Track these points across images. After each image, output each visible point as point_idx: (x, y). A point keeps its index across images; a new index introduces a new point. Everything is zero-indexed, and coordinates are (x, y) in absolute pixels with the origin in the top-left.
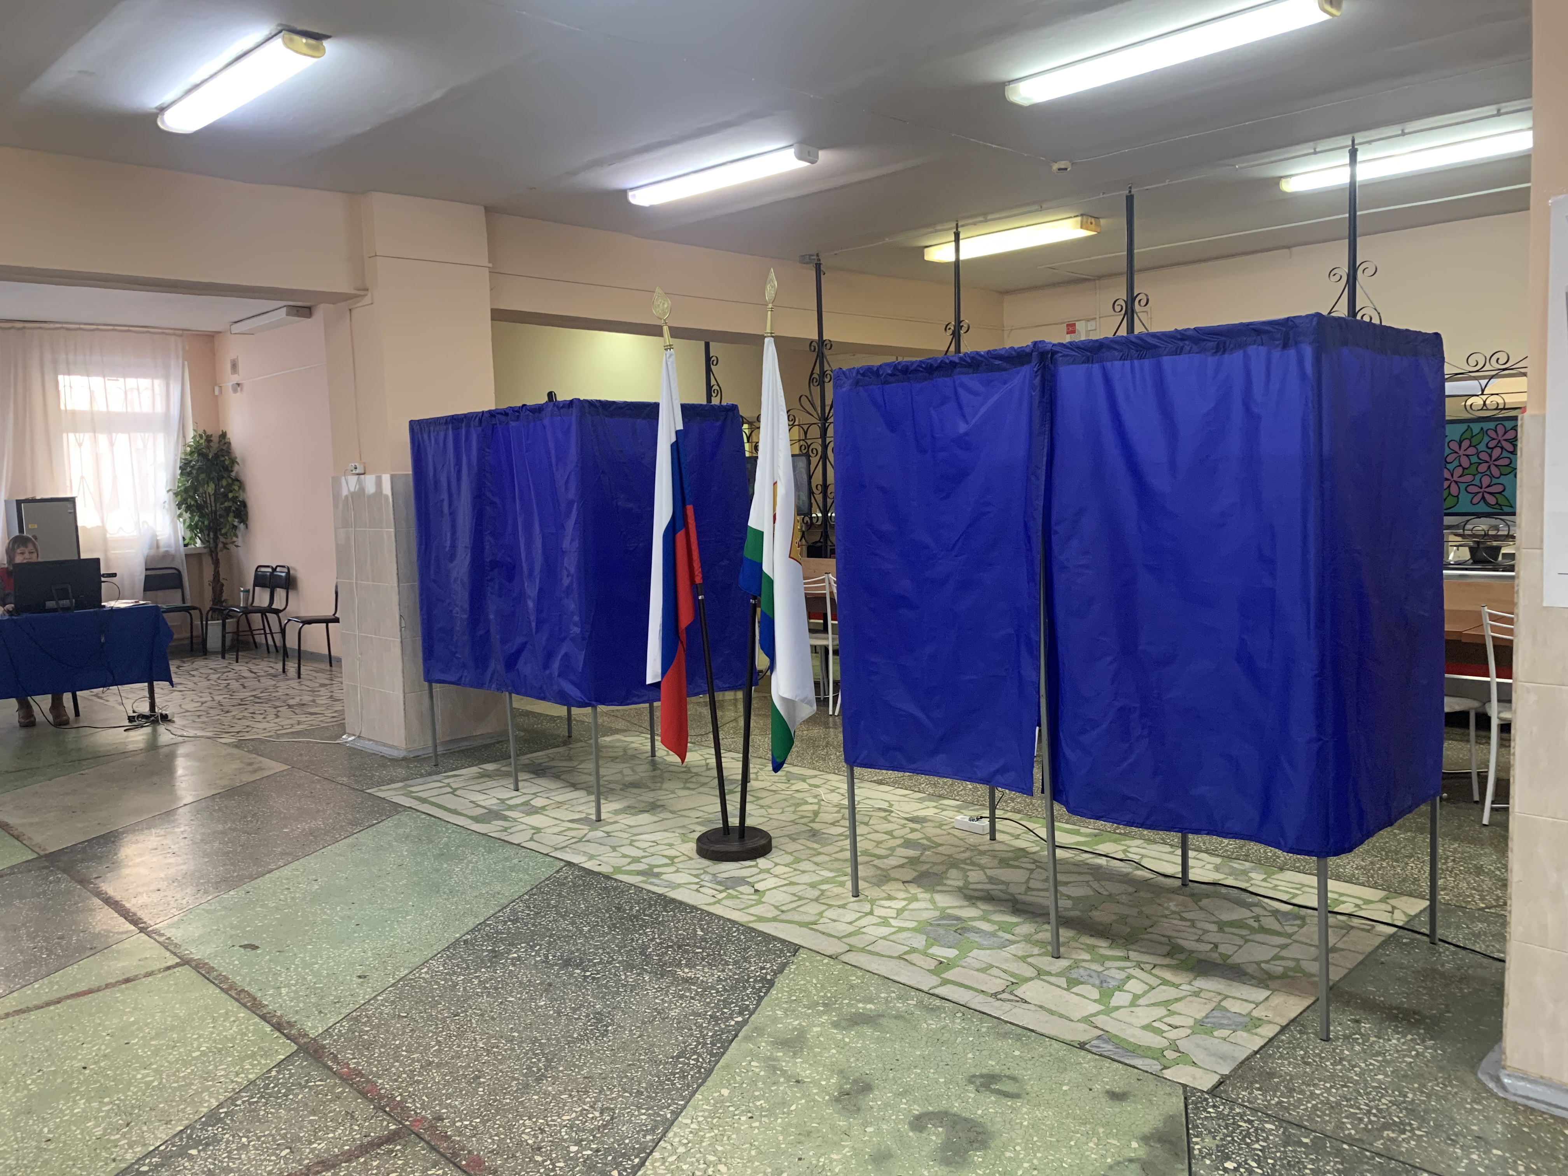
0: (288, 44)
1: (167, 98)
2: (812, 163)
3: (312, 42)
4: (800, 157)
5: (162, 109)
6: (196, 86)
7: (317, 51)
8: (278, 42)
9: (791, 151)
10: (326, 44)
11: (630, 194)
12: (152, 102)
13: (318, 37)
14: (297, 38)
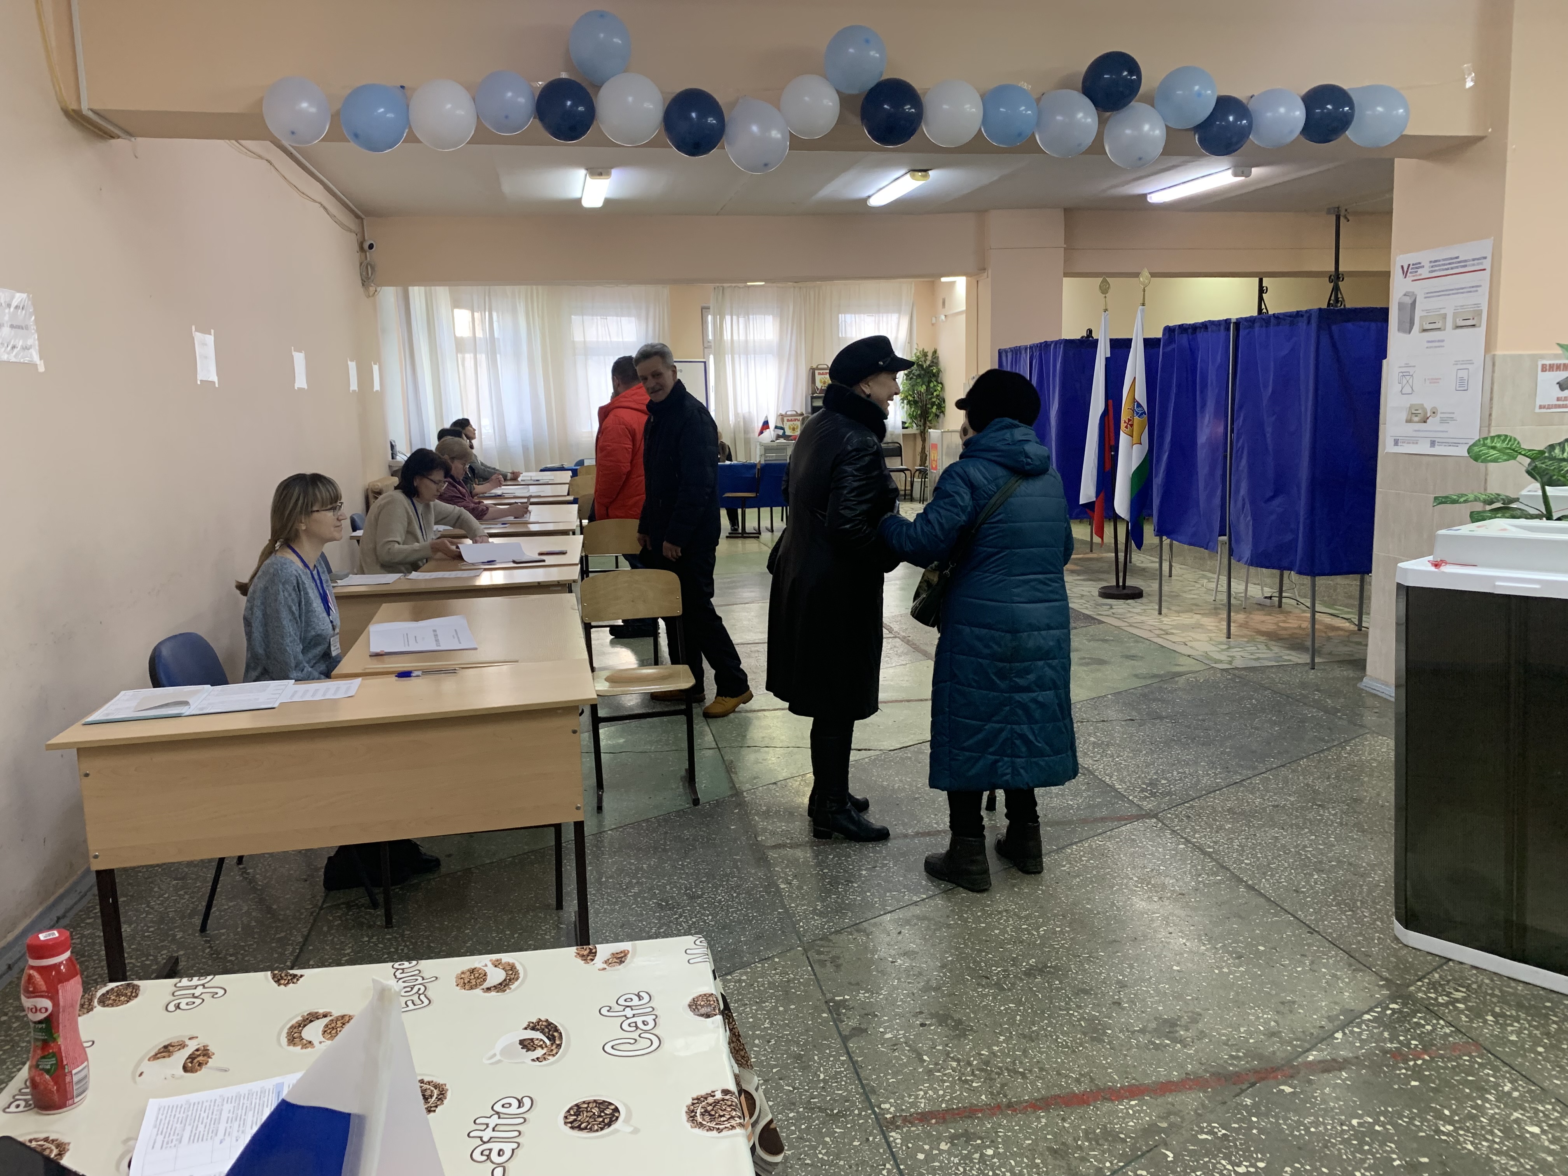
0: (913, 177)
1: (870, 193)
2: (1246, 177)
3: (923, 173)
4: (1236, 175)
5: (869, 197)
6: (881, 189)
7: (926, 177)
8: (908, 176)
9: (1230, 171)
10: (930, 172)
11: (1149, 196)
12: (865, 195)
13: (926, 171)
14: (916, 173)
